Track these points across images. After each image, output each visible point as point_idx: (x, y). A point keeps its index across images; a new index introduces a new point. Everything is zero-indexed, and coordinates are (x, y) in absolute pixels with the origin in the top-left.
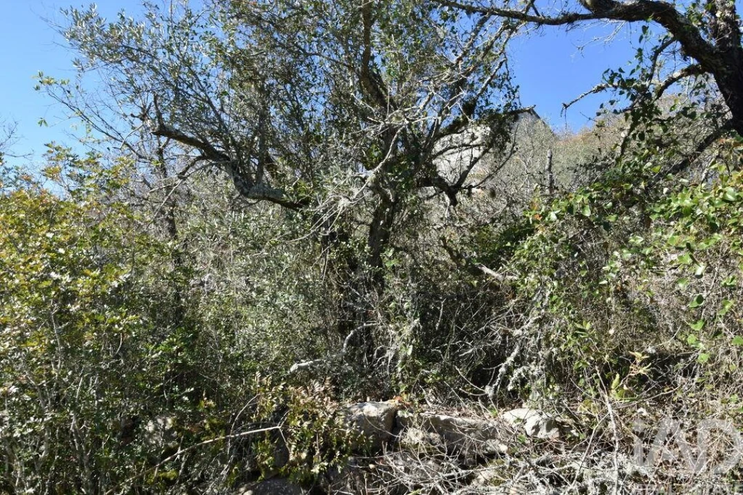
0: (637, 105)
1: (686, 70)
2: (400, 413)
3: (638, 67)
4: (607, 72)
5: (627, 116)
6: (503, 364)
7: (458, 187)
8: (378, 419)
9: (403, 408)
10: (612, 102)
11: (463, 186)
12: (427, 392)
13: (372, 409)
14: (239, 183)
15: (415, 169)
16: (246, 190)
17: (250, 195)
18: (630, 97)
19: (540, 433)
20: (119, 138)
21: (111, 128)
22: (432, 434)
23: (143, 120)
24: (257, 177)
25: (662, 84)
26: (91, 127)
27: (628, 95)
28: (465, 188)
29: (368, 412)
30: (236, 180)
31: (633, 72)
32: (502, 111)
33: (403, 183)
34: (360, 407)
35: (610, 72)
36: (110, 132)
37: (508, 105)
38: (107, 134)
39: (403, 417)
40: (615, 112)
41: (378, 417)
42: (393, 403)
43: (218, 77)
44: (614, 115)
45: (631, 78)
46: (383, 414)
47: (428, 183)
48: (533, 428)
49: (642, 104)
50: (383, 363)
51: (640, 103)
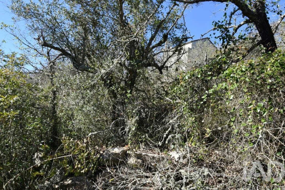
0: (224, 35)
1: (246, 21)
2: (128, 152)
3: (225, 20)
4: (213, 22)
5: (220, 39)
6: (165, 134)
7: (162, 67)
8: (119, 154)
9: (129, 150)
10: (214, 34)
11: (164, 66)
12: (142, 144)
13: (117, 150)
14: (75, 65)
15: (142, 59)
16: (77, 67)
17: (79, 69)
18: (221, 32)
19: (180, 160)
20: (33, 48)
21: (30, 44)
22: (139, 160)
23: (38, 40)
24: (82, 63)
25: (237, 27)
26: (22, 43)
27: (220, 31)
28: (165, 67)
29: (116, 151)
30: (74, 63)
31: (222, 22)
32: (180, 38)
33: (136, 65)
34: (113, 149)
35: (215, 22)
36: (30, 45)
37: (183, 36)
38: (28, 46)
39: (129, 153)
40: (215, 37)
41: (119, 153)
42: (125, 148)
43: (67, 24)
44: (215, 39)
45: (222, 24)
46: (121, 152)
47: (149, 65)
48: (178, 158)
49: (226, 34)
50: (124, 133)
51: (225, 34)
